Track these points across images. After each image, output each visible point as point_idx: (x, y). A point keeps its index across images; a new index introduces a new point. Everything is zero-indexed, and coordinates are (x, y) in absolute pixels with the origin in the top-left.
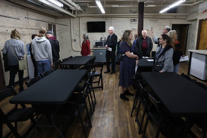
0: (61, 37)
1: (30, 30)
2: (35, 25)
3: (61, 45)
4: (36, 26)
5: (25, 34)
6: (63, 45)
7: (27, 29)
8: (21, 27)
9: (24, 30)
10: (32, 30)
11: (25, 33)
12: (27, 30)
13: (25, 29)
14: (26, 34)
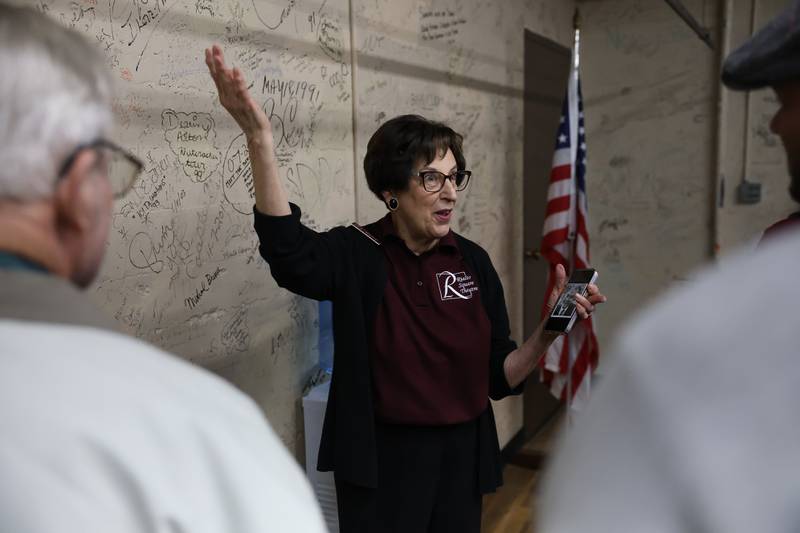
0: (616, 162)
1: (367, 78)
2: (415, 23)
3: (609, 233)
4: (428, 36)
5: (303, 116)
6: (622, 231)
7: (334, 54)
8: (251, 23)
9: (289, 69)
10: (381, 77)
11: (305, 109)
12: (333, 68)
13: (305, 51)
14: (312, 127)
